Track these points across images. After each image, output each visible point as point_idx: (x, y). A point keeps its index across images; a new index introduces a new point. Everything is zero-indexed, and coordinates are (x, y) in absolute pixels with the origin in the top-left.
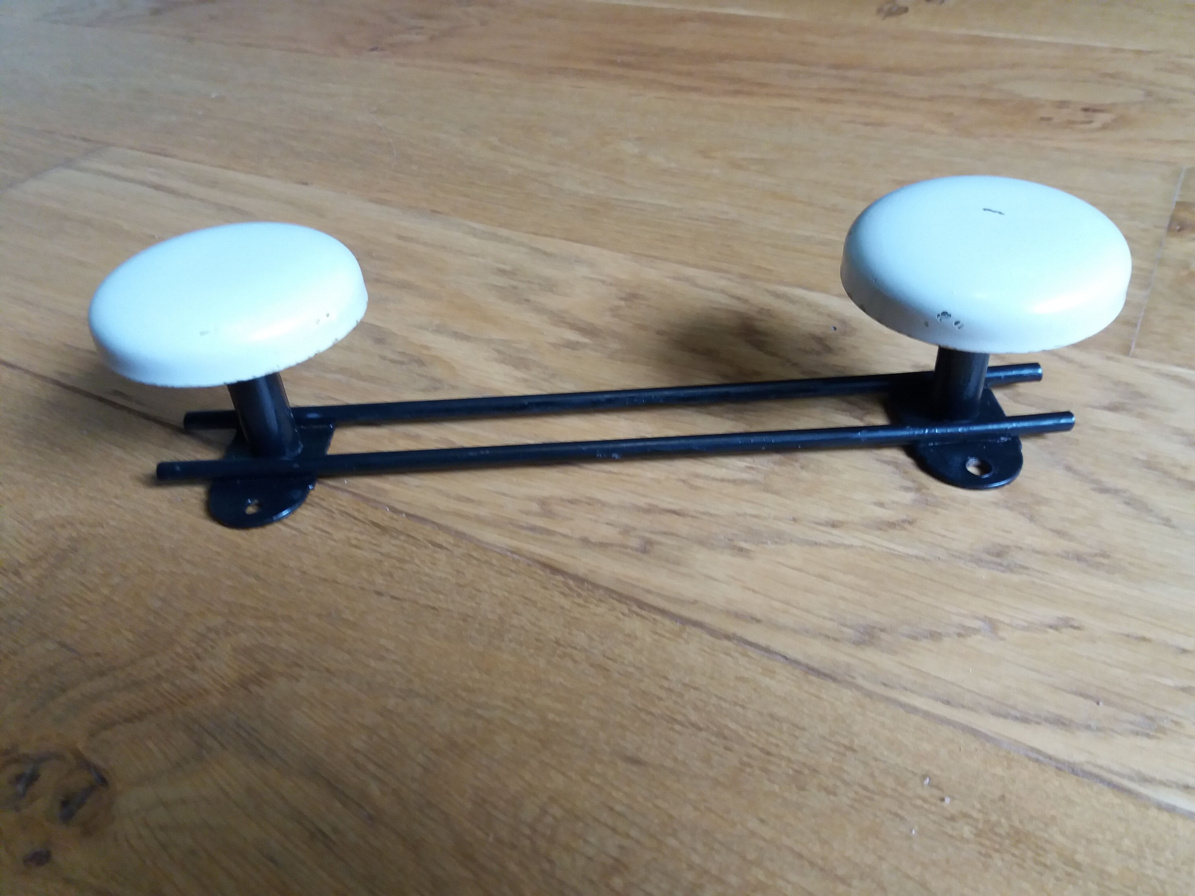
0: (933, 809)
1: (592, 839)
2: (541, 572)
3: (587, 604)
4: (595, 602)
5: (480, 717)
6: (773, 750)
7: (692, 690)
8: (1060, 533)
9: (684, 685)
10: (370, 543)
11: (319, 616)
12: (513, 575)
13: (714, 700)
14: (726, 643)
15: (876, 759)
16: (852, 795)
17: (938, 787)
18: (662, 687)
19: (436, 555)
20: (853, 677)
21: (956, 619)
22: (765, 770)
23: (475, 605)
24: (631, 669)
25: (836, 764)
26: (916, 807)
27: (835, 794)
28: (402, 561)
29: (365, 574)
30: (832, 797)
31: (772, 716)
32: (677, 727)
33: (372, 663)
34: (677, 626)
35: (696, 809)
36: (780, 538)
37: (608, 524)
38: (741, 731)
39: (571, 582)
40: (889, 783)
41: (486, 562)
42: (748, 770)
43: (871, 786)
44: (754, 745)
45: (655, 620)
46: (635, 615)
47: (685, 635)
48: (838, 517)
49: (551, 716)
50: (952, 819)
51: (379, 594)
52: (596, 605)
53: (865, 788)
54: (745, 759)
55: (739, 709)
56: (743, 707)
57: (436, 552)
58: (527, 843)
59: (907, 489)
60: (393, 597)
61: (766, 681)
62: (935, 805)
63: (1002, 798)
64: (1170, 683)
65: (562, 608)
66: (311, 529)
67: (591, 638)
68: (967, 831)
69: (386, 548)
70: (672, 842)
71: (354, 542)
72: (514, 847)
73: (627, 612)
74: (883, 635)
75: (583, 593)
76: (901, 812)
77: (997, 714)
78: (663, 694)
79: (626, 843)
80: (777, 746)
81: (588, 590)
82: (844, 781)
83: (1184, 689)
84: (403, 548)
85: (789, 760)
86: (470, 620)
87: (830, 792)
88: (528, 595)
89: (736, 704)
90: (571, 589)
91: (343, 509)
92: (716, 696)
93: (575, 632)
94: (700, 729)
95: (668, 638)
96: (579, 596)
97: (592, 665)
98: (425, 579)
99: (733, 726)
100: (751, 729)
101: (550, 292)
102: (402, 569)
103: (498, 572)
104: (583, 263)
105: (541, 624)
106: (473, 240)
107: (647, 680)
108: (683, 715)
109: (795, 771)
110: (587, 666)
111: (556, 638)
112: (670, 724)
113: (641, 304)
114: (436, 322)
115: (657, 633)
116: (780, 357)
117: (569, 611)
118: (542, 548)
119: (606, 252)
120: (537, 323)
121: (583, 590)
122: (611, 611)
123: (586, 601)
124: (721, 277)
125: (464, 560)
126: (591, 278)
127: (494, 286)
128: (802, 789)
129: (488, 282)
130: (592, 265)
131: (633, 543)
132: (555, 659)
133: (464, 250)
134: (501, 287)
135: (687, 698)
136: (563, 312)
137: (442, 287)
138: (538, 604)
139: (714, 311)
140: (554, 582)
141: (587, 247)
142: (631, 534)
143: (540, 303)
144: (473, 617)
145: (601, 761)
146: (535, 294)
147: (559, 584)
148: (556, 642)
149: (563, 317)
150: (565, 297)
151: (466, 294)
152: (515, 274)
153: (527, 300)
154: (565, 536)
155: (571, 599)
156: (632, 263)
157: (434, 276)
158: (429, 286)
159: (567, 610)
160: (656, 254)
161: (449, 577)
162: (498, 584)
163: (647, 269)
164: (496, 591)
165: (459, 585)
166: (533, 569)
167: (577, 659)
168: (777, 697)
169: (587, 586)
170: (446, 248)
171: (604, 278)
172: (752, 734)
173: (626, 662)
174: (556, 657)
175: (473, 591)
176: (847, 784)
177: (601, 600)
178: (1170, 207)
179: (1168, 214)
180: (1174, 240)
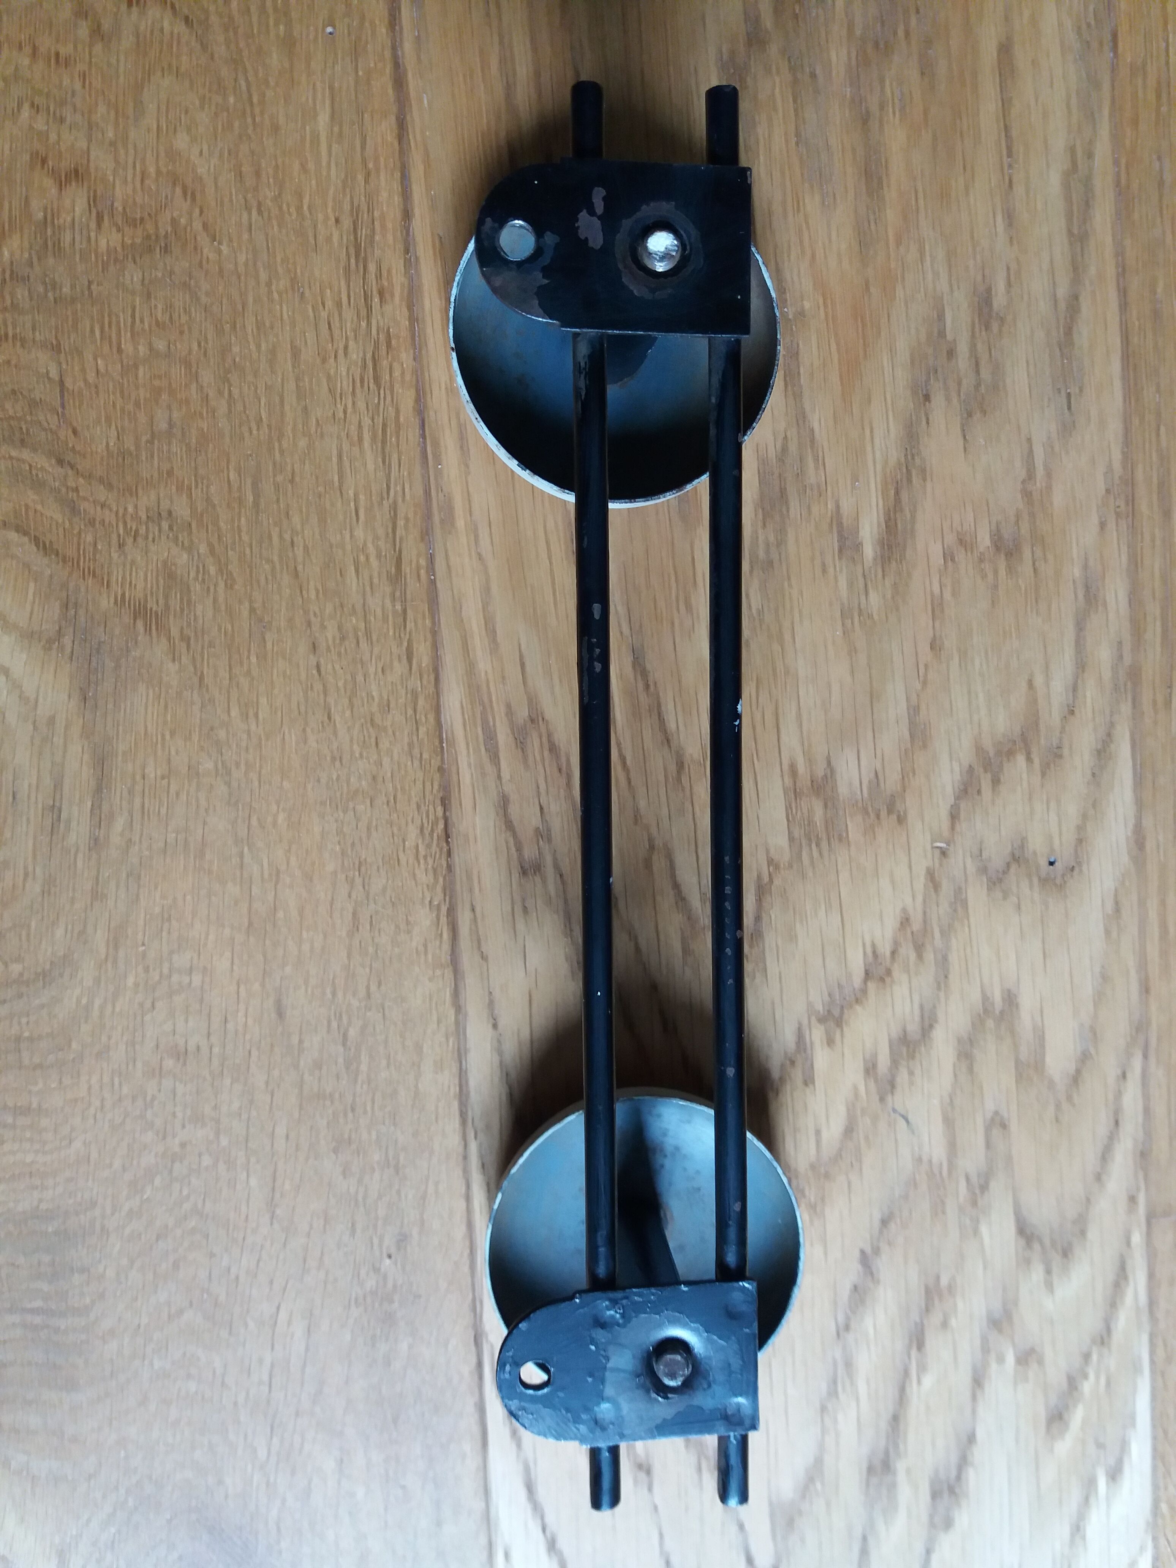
0: (376, 1254)
1: (190, 1024)
2: (436, 787)
3: (422, 861)
4: (430, 867)
5: (241, 855)
6: (359, 1111)
7: (381, 1015)
9: (383, 1005)
10: (371, 578)
11: (252, 610)
12: (416, 763)
13: (381, 1038)
14: (452, 1012)
15: (399, 1192)
16: (352, 1190)
17: (398, 1247)
18: (368, 988)
19: (396, 664)
20: (477, 1136)
22: (335, 1114)
24: (371, 950)
25: (375, 1164)
26: (371, 1241)
27: (345, 1177)
28: (368, 633)
29: (329, 608)
30: (341, 1176)
31: (394, 1093)
32: (334, 1024)
33: (235, 712)
34: (445, 958)
35: (267, 1083)
37: (541, 808)
38: (362, 1077)
39: (441, 826)
40: (382, 1212)
41: (417, 722)
42: (328, 1103)
43: (370, 1200)
44: (354, 1095)
45: (441, 935)
46: (435, 914)
47: (438, 972)
49: (280, 914)
50: (375, 1270)
51: (314, 647)
52: (426, 870)
53: (365, 1195)
54: (337, 1096)
55: (384, 1063)
56: (389, 1066)
57: (400, 661)
58: (157, 978)
60: (318, 667)
61: (428, 1067)
62: (381, 1253)
63: (418, 1297)
65: (404, 841)
66: (351, 493)
67: (384, 889)
68: (371, 1283)
69: (375, 603)
70: (227, 1081)
71: (362, 558)
72: (147, 970)
73: (435, 903)
75: (434, 848)
76: (358, 1230)
78: (362, 993)
79: (205, 1050)
80: (365, 1112)
81: (441, 851)
82: (361, 1178)
84: (385, 620)
85: (357, 1127)
87: (346, 1173)
88: (399, 796)
89: (388, 1058)
90: (432, 831)
91: (400, 500)
92: (387, 1037)
95: (426, 961)
96: (429, 846)
97: (354, 914)
98: (360, 678)
99: (364, 1067)
100: (369, 1084)
101: (965, 415)
102: (358, 643)
103: (411, 745)
104: (1066, 411)
105: (374, 833)
106: (1055, 180)
107: (368, 970)
108: (349, 1023)
109: (350, 1138)
110: (351, 910)
111: (365, 860)
112: (333, 1018)
113: (996, 572)
114: (807, 305)
115: (425, 946)
116: (953, 828)
117: (404, 851)
118: (469, 765)
119: (1115, 426)
120: (878, 454)
121: (438, 845)
122: (428, 886)
123: (425, 857)
124: (1120, 643)
125: (407, 693)
126: (1031, 451)
127: (941, 317)
128: (336, 1151)
129: (945, 302)
130: (1067, 428)
131: (529, 852)
132: (341, 877)
133: (1019, 190)
134: (942, 334)
135: (368, 1014)
136: (923, 471)
137: (898, 243)
138: (395, 815)
139: (1024, 685)
140: (431, 808)
141: (1118, 384)
142: (541, 842)
143: (928, 423)
144: (342, 764)
145: (263, 985)
146: (948, 399)
147: (431, 817)
148: (360, 863)
149: (909, 480)
150: (962, 450)
151: (900, 293)
152: (987, 327)
153: (927, 398)
154: (499, 777)
155: (420, 842)
156: (1101, 486)
157: (921, 202)
158: (891, 215)
159: (404, 847)
160: (1143, 507)
161: (376, 700)
162: (396, 757)
163: (1095, 520)
164: (386, 761)
165: (372, 720)
166: (437, 776)
167: (354, 896)
168: (416, 1086)
169: (445, 844)
170: (1010, 155)
171: (1040, 472)
172: (365, 1087)
173: (376, 940)
174: (344, 876)
175: (373, 740)
176: (360, 1181)
177: (435, 871)
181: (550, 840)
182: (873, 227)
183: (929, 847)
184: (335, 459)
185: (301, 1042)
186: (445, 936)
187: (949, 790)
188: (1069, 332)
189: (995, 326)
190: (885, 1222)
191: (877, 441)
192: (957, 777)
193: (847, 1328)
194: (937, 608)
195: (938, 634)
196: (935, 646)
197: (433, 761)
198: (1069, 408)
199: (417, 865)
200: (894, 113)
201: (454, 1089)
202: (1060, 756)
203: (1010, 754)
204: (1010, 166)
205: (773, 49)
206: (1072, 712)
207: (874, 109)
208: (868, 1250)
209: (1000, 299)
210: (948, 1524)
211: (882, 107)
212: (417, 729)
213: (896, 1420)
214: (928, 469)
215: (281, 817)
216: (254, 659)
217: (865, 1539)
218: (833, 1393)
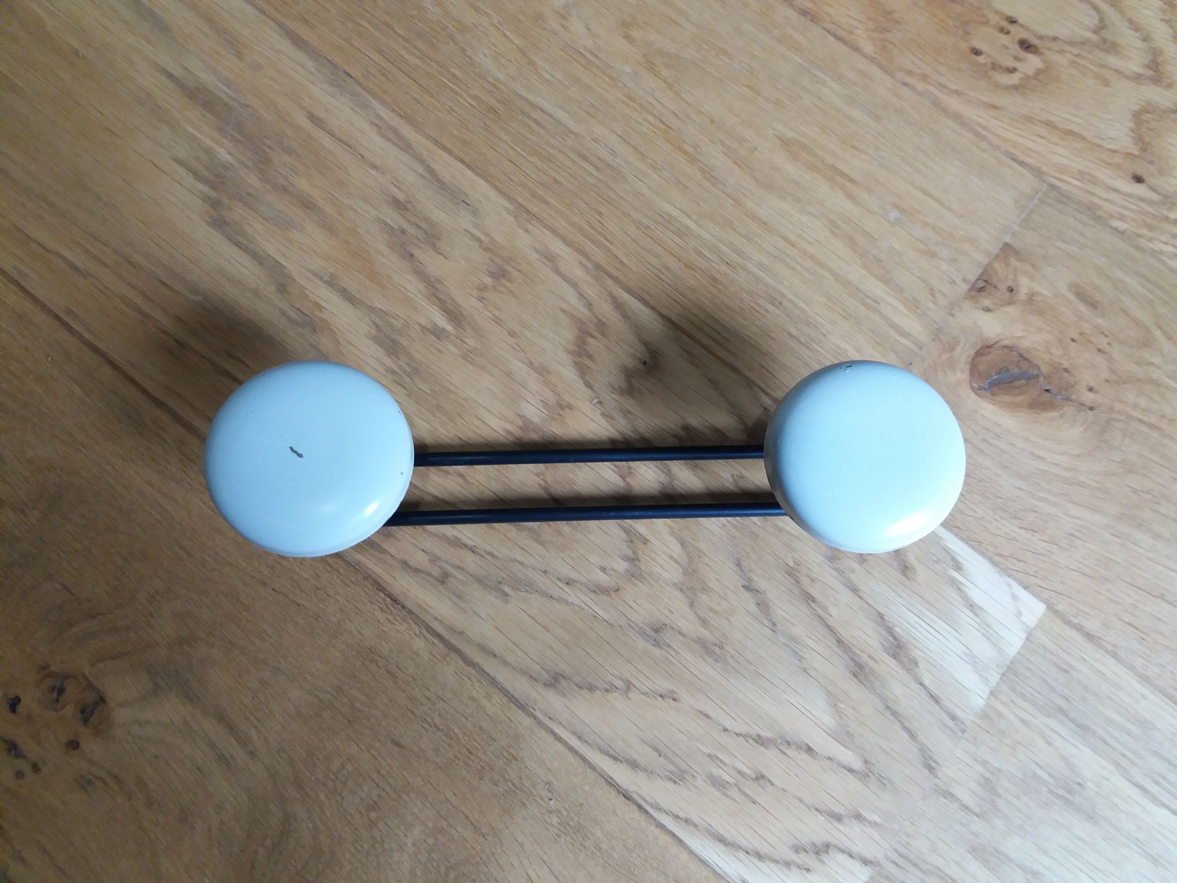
0: (544, 804)
1: (365, 788)
2: (370, 587)
3: (395, 622)
4: (400, 620)
5: (317, 697)
6: (474, 751)
7: (442, 702)
8: (704, 622)
9: (439, 697)
11: (225, 595)
12: (352, 586)
13: (452, 711)
14: (471, 670)
15: (526, 767)
16: (505, 787)
17: (550, 791)
18: (425, 696)
20: (535, 710)
21: (610, 678)
22: (465, 763)
23: (324, 607)
24: (410, 680)
25: (504, 766)
26: (536, 801)
27: (497, 786)
29: (256, 563)
30: (495, 787)
31: (481, 728)
32: (426, 726)
33: (257, 642)
34: (445, 650)
35: (423, 780)
36: (530, 587)
37: (422, 551)
38: (461, 736)
39: (388, 600)
40: (528, 784)
41: (336, 570)
42: (457, 761)
43: (517, 784)
44: (465, 746)
45: (434, 643)
46: (422, 637)
47: (448, 659)
48: (574, 575)
49: (357, 704)
50: (551, 812)
51: (264, 584)
52: (400, 623)
53: (514, 784)
54: (458, 754)
55: (464, 720)
56: (467, 719)
58: (331, 783)
59: (627, 559)
60: (274, 590)
61: (485, 702)
62: (545, 802)
63: (581, 805)
64: (705, 750)
65: (379, 622)
67: (391, 650)
68: (555, 820)
70: (405, 797)
72: (324, 785)
73: (418, 632)
74: (563, 681)
75: (394, 611)
76: (526, 803)
77: (602, 751)
78: (424, 701)
79: (383, 794)
80: (477, 749)
81: (398, 609)
82: (504, 779)
83: (710, 756)
85: (480, 759)
86: (319, 619)
87: (495, 783)
88: (359, 606)
89: (463, 716)
90: (387, 605)
92: (454, 708)
93: (383, 643)
94: (439, 730)
95: (438, 660)
96: (391, 613)
97: (388, 672)
98: (295, 577)
99: (457, 731)
100: (466, 735)
101: (432, 247)
102: (280, 564)
103: (342, 581)
104: (468, 207)
105: (363, 632)
106: (377, 139)
107: (417, 689)
108: (432, 718)
109: (481, 766)
110: (385, 672)
111: (370, 646)
112: (422, 723)
113: (505, 286)
114: (331, 270)
115: (432, 654)
116: (593, 390)
117: (383, 625)
118: (375, 564)
119: (493, 193)
120: (415, 292)
121: (394, 609)
122: (408, 630)
123: (394, 619)
124: (580, 263)
125: (320, 563)
126: (472, 234)
127: (386, 223)
128: (481, 778)
129: (381, 217)
130: (475, 212)
131: (436, 572)
132: (367, 663)
133: (366, 154)
134: (392, 228)
135: (436, 706)
136: (438, 281)
137: (341, 215)
138: (365, 615)
139: (561, 314)
140: (377, 597)
141: (477, 179)
142: (437, 563)
143: (421, 263)
144: (321, 618)
145: (379, 741)
146: (419, 248)
147: (381, 600)
148: (370, 649)
149: (437, 289)
150: (444, 259)
151: (361, 231)
152: (407, 209)
153: (411, 255)
154: (392, 556)
155: (386, 615)
156: (511, 219)
157: (335, 194)
158: (329, 210)
159: (381, 624)
160: (535, 209)
161: (311, 578)
162: (341, 592)
163: (522, 232)
164: (339, 598)
165: (316, 588)
166: (366, 582)
167: (380, 665)
168: (488, 715)
169: (397, 606)
170: (351, 147)
171: (482, 237)
172: (466, 738)
173: (408, 673)
174: (368, 661)
175: (325, 595)
176: (505, 780)
177: (404, 620)
178: (995, 250)
179: (986, 261)
180: (967, 305)
181: (439, 559)
182: (326, 220)
183: (592, 406)
184: (202, 505)
185: (420, 748)
186: (436, 642)
187: (576, 378)
188: (439, 181)
189: (409, 206)
190: (739, 565)
191: (409, 288)
192: (574, 371)
193: (774, 624)
194: (498, 321)
195: (509, 330)
196: (512, 334)
197: (358, 578)
198: (468, 205)
199: (394, 626)
200: (293, 176)
201: (505, 700)
202: (604, 324)
203: (584, 342)
204: (355, 151)
205: (226, 201)
206: (590, 304)
207: (284, 182)
208: (746, 583)
209: (400, 196)
210: (916, 663)
211: (286, 178)
212: (339, 572)
213: (839, 641)
214: (439, 278)
215: (318, 665)
216: (246, 614)
217: (888, 707)
218: (801, 658)
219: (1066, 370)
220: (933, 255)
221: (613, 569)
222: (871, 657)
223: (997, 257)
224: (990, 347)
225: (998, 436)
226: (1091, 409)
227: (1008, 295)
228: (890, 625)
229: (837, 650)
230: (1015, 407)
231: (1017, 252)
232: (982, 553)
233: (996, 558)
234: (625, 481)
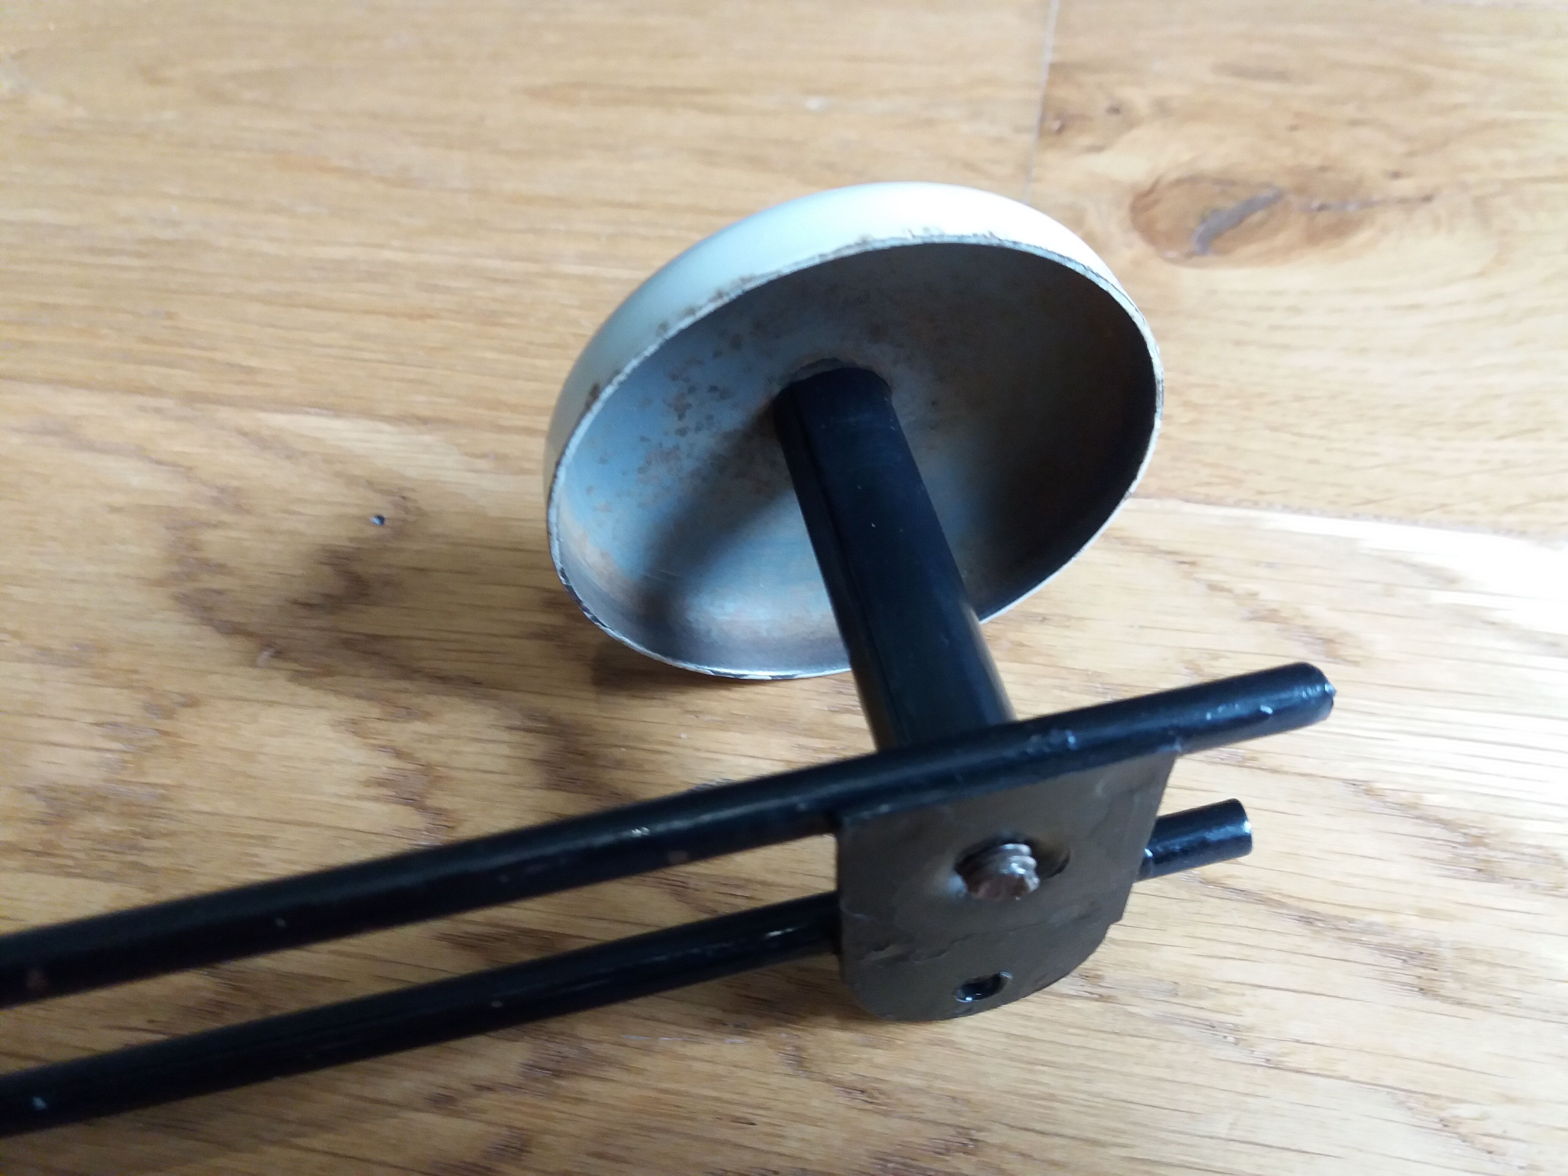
116: (251, 636)
124: (140, 408)
139: (113, 517)
178: (1043, 76)
179: (1036, 95)
180: (1051, 157)
183: (259, 672)
202: (237, 490)
206: (189, 470)
219: (1323, 169)
220: (930, 123)
221: (481, 1088)
222: (1427, 913)
223: (1051, 83)
224: (1151, 191)
225: (1295, 310)
226: (1428, 199)
227: (1115, 119)
228: (1405, 797)
229: (1320, 947)
230: (1286, 253)
231: (1084, 67)
232: (1469, 525)
233: (1510, 519)
234: (422, 808)
